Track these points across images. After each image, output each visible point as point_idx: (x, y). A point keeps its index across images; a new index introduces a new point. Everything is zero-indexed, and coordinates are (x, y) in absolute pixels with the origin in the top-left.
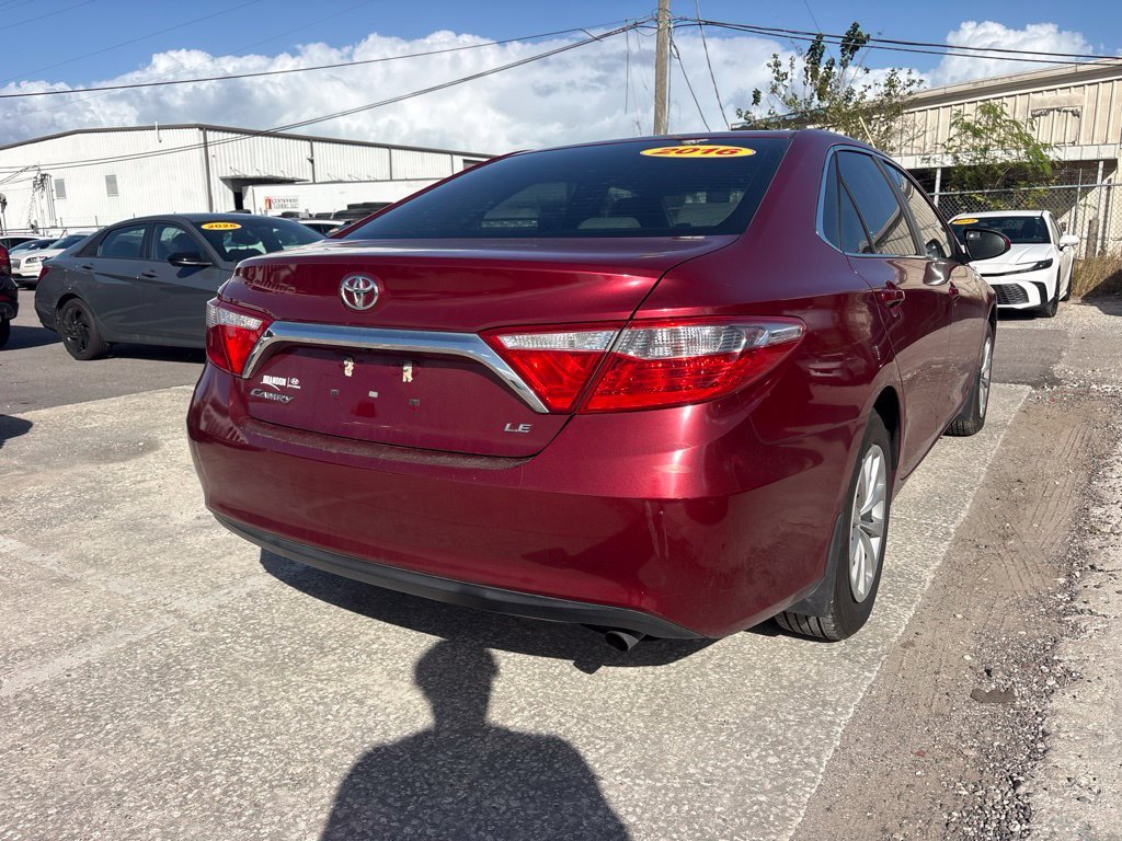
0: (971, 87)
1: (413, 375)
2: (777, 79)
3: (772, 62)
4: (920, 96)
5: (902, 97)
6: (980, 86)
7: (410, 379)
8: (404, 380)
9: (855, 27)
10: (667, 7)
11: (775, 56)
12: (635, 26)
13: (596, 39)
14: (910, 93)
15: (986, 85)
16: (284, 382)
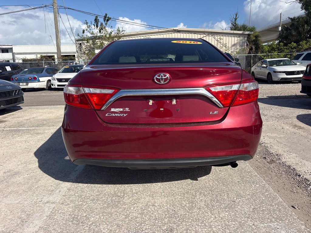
0: (136, 33)
1: (176, 102)
2: (88, 27)
3: (85, 22)
4: (126, 34)
5: (121, 34)
6: (138, 33)
7: (175, 103)
8: (173, 104)
9: (106, 15)
10: (56, 2)
11: (86, 21)
12: (46, 6)
13: (33, 9)
14: (123, 33)
15: (140, 33)
16: (122, 110)
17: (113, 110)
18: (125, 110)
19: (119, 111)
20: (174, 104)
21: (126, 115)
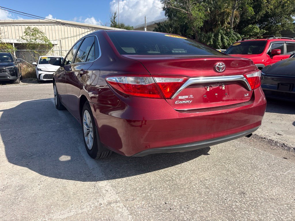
1: (225, 88)
16: (187, 97)
17: (180, 98)
18: (190, 97)
19: (185, 98)
20: (224, 90)
21: (191, 101)
